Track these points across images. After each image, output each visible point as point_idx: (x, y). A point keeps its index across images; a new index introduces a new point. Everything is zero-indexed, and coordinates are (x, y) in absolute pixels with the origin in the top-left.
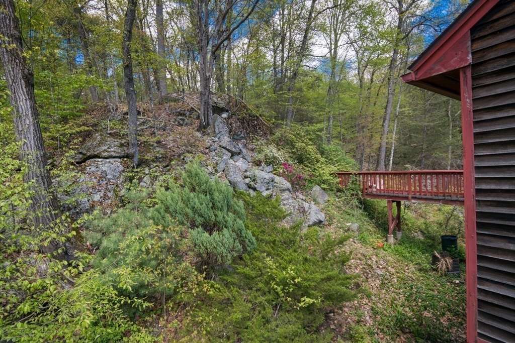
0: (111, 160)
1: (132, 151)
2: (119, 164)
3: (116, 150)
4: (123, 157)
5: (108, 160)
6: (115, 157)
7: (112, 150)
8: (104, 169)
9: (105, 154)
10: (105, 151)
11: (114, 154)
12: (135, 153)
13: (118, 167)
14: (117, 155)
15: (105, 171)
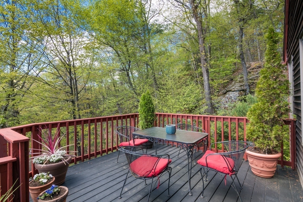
0: (235, 92)
1: (245, 88)
2: (237, 94)
3: (238, 88)
4: (241, 91)
5: (233, 92)
6: (237, 91)
7: (236, 88)
8: (231, 95)
9: (233, 90)
10: (234, 89)
11: (236, 90)
12: (247, 89)
13: (237, 95)
14: (238, 90)
15: (231, 96)
